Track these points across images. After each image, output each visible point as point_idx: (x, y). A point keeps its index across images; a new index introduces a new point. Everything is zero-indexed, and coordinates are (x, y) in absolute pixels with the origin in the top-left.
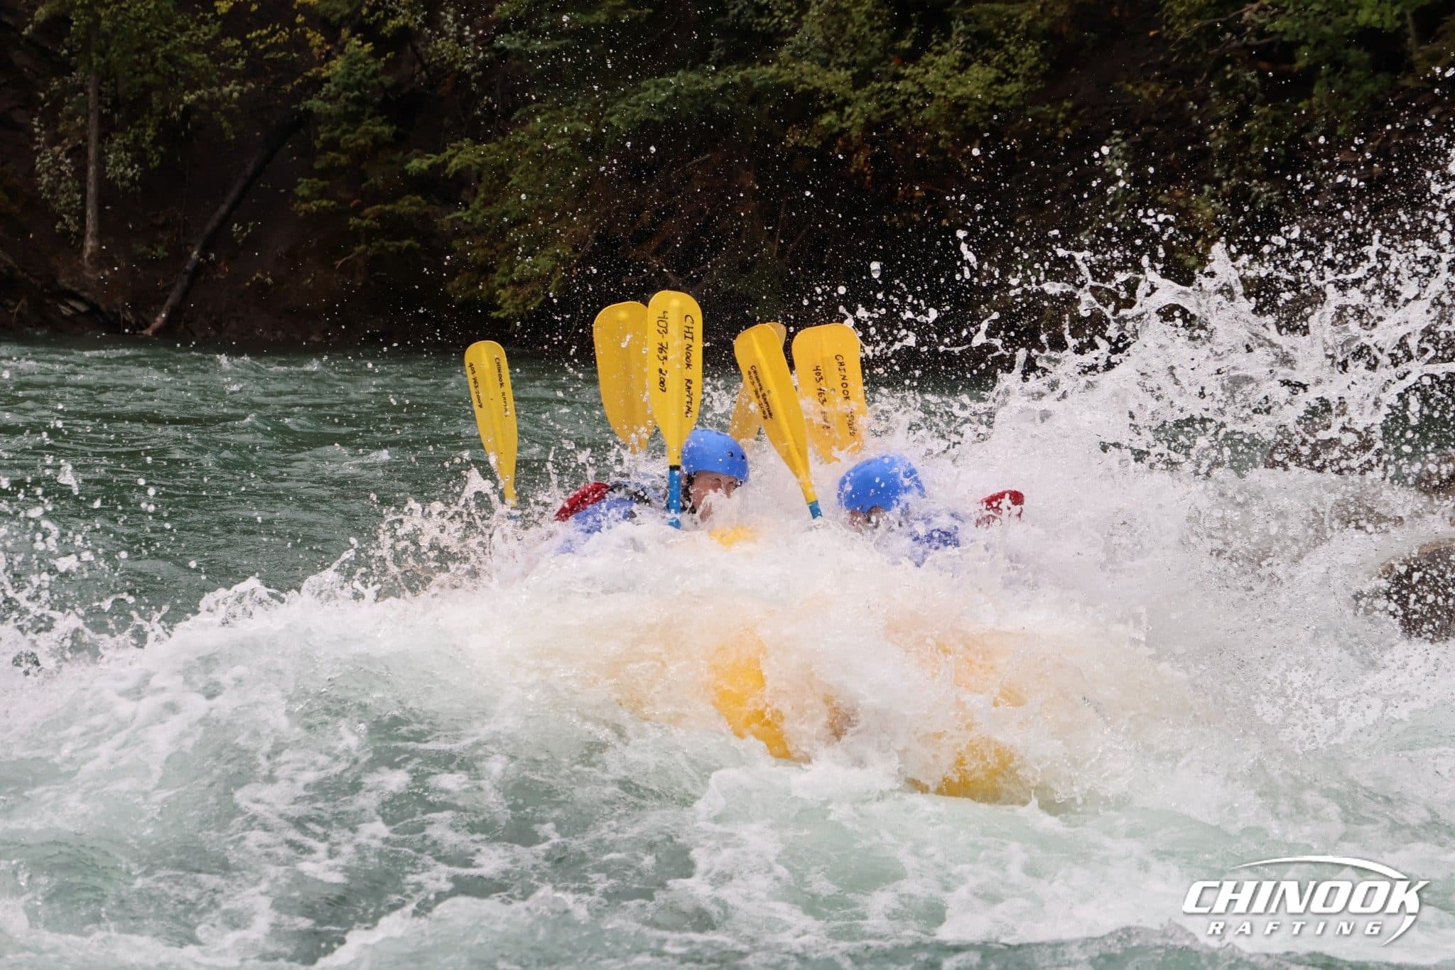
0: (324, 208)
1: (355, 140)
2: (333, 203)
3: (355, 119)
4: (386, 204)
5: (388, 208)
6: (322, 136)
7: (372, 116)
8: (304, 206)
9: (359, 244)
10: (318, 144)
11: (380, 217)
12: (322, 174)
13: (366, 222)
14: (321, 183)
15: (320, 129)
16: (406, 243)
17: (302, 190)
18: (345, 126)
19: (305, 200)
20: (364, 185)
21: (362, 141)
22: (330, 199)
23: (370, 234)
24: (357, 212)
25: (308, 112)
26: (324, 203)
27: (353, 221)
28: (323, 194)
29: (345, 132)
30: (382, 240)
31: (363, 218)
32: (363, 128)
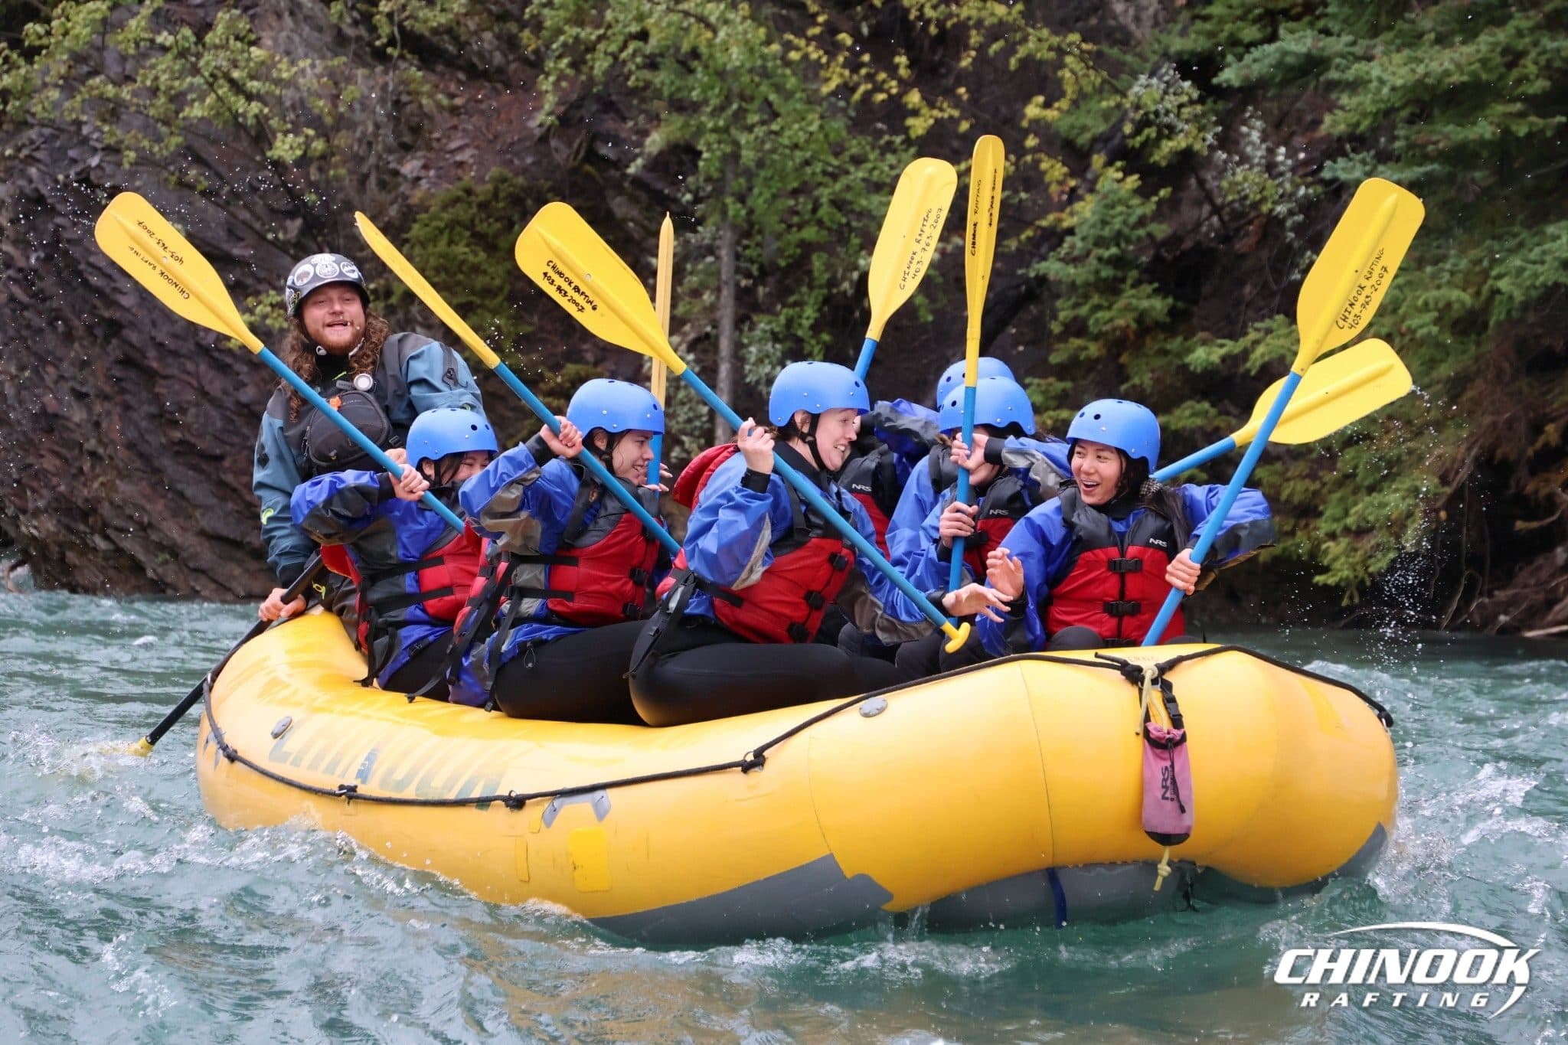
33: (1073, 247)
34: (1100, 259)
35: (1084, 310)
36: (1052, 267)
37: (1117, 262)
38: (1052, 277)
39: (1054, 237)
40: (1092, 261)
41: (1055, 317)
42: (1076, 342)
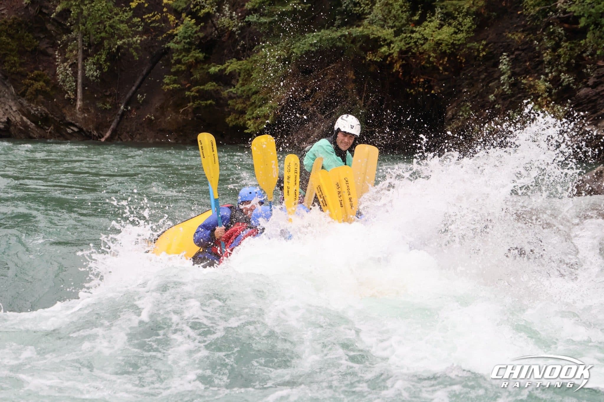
0: (175, 87)
1: (188, 59)
2: (179, 85)
3: (188, 51)
4: (201, 86)
6: (174, 58)
7: (194, 50)
8: (167, 87)
9: (190, 102)
10: (173, 61)
11: (198, 91)
12: (175, 74)
13: (193, 94)
14: (174, 78)
15: (173, 55)
16: (209, 102)
17: (166, 81)
18: (184, 54)
19: (167, 84)
20: (191, 78)
21: (191, 60)
23: (194, 98)
24: (189, 89)
25: (169, 48)
26: (175, 86)
27: (187, 93)
28: (175, 82)
29: (184, 56)
30: (199, 101)
31: (192, 92)
32: (191, 55)
33: (177, 39)
34: (185, 42)
35: (180, 57)
36: (171, 45)
37: (189, 43)
38: (171, 47)
39: (172, 37)
40: (182, 43)
41: (172, 59)
42: (178, 66)
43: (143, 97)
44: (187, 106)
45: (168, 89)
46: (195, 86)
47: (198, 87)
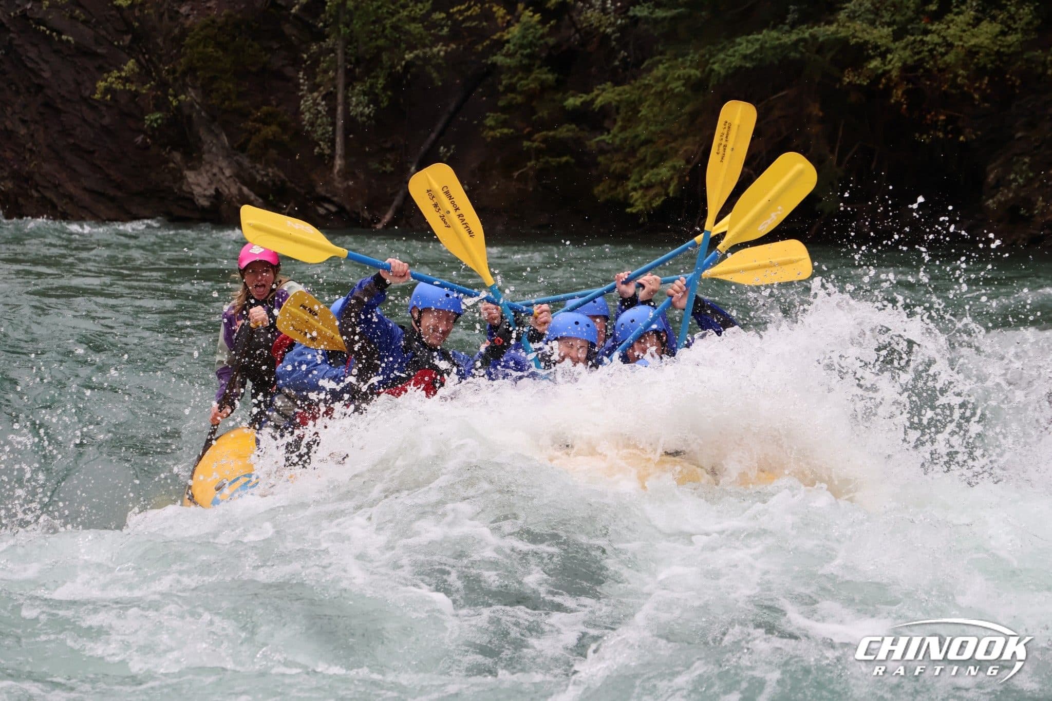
0: (506, 134)
1: (528, 84)
2: (512, 130)
3: (528, 69)
4: (549, 129)
5: (551, 133)
6: (504, 82)
7: (540, 67)
8: (491, 133)
9: (530, 160)
10: (501, 88)
11: (545, 140)
12: (504, 110)
13: (536, 144)
14: (503, 117)
15: (502, 77)
16: (564, 159)
17: (489, 122)
18: (520, 75)
19: (492, 128)
20: (534, 118)
21: (532, 86)
22: (509, 128)
23: (539, 152)
24: (529, 137)
25: (494, 65)
26: (505, 131)
27: (526, 144)
28: (504, 124)
29: (521, 79)
30: (547, 158)
31: (534, 141)
32: (533, 76)
33: (509, 49)
34: (522, 55)
35: (515, 80)
36: (499, 59)
37: (530, 56)
38: (499, 63)
39: (500, 44)
40: (518, 56)
41: (501, 83)
42: (511, 95)
43: (448, 151)
44: (526, 166)
45: (493, 137)
46: (539, 131)
47: (544, 133)
